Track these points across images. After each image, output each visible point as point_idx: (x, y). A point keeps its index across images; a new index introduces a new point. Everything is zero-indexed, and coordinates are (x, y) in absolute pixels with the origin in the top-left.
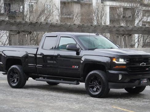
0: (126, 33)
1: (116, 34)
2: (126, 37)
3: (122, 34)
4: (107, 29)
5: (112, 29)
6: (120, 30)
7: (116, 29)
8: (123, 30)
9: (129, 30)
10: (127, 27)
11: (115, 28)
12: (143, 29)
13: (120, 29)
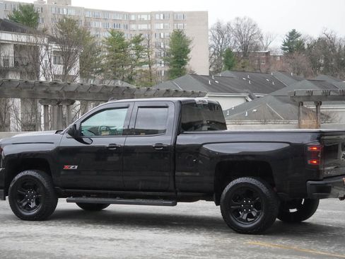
0: (65, 98)
1: (43, 101)
2: (64, 106)
3: (56, 100)
4: (25, 88)
5: (36, 89)
6: (52, 92)
7: (44, 89)
8: (58, 92)
9: (70, 92)
10: (66, 86)
11: (43, 86)
12: (98, 91)
13: (51, 88)
